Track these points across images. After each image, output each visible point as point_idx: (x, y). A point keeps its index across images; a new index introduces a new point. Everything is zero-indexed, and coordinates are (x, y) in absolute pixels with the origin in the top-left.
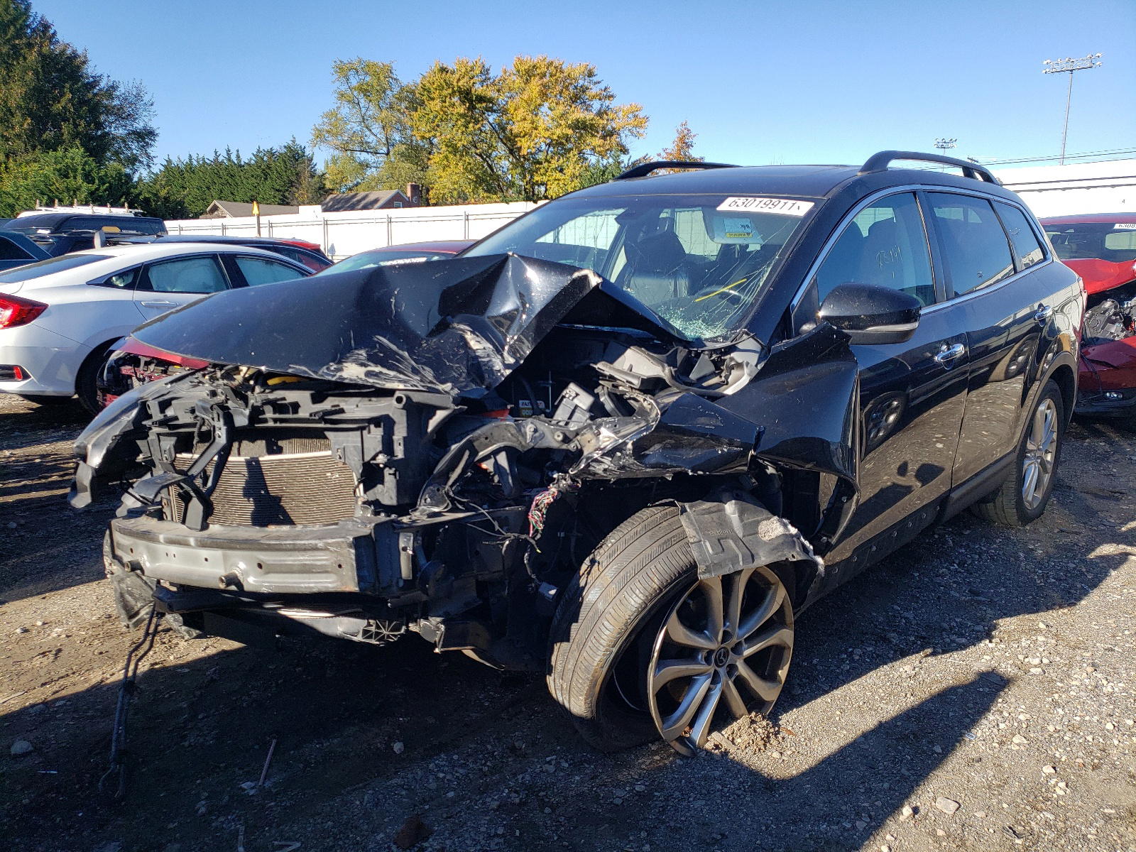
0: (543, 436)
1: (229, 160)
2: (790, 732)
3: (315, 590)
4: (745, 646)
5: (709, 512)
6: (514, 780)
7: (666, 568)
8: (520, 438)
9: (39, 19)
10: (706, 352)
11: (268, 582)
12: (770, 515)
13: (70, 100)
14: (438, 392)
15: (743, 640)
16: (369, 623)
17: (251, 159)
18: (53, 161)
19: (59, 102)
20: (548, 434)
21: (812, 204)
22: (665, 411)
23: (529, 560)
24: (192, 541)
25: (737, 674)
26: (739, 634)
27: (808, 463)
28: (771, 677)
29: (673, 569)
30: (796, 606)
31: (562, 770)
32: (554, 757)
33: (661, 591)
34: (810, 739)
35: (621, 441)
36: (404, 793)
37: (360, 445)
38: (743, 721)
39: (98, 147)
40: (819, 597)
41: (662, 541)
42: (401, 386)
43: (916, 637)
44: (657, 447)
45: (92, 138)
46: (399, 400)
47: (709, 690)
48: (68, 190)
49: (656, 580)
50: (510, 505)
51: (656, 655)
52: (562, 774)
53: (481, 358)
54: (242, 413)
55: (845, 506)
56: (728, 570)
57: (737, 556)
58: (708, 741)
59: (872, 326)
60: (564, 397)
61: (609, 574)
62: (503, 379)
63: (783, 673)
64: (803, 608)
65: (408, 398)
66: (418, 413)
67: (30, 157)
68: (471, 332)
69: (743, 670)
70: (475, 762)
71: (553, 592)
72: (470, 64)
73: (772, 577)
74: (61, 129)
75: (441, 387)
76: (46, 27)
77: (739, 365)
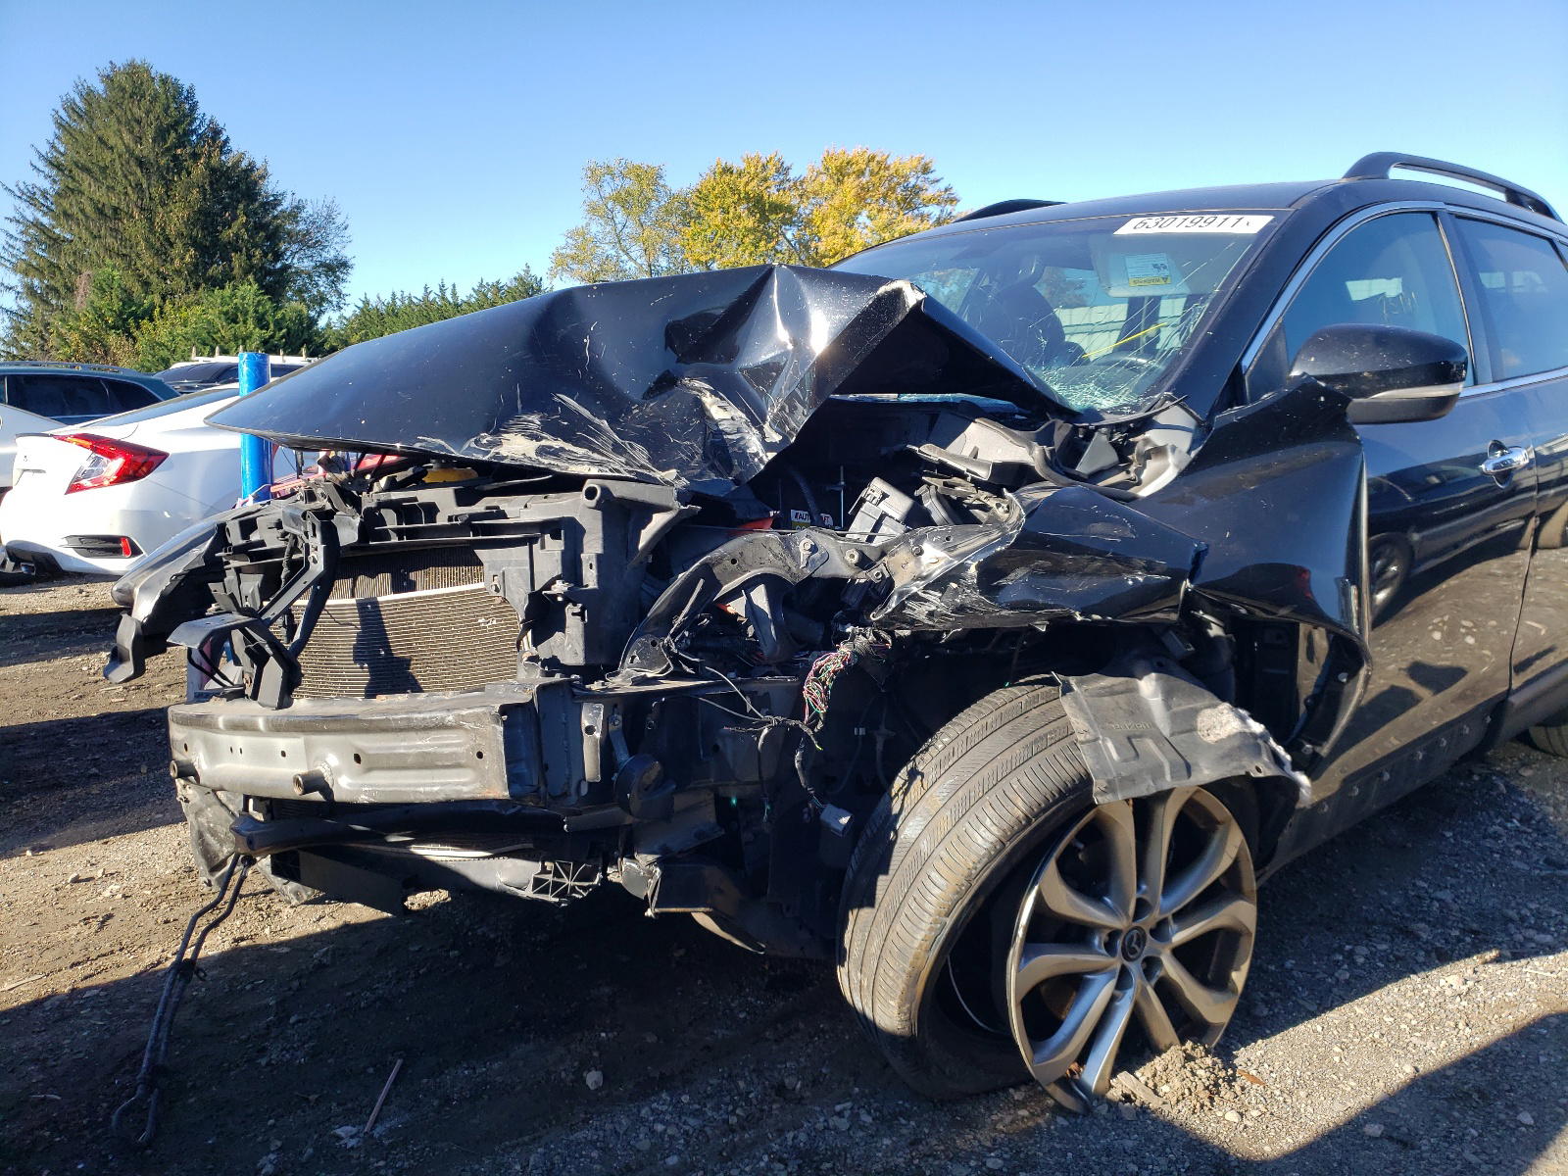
0: (826, 558)
1: (443, 298)
2: (1254, 1080)
3: (441, 797)
4: (1173, 926)
5: (1112, 692)
6: (779, 1141)
7: (1037, 783)
8: (789, 561)
9: (207, 122)
10: (1104, 430)
11: (371, 786)
12: (1217, 701)
13: (245, 225)
14: (654, 481)
15: (1169, 915)
16: (544, 867)
17: (471, 296)
18: (219, 301)
19: (230, 227)
20: (835, 556)
21: (1269, 218)
22: (1032, 511)
23: (802, 763)
24: (261, 724)
25: (1159, 974)
26: (1163, 906)
27: (1281, 606)
28: (1218, 983)
29: (1050, 785)
30: (1259, 865)
31: (862, 1127)
32: (848, 1105)
33: (1029, 821)
34: (1291, 1093)
35: (956, 563)
36: (595, 1154)
37: (528, 567)
38: (1173, 1055)
39: (275, 284)
40: (1297, 853)
41: (1030, 738)
42: (594, 471)
43: (1463, 931)
44: (1020, 573)
45: (269, 273)
46: (591, 494)
47: (1113, 999)
48: (236, 338)
49: (1020, 803)
50: (772, 674)
51: (1021, 933)
52: (861, 1134)
53: (727, 433)
54: (350, 524)
55: (1347, 689)
56: (1145, 789)
57: (1161, 766)
58: (1111, 1086)
59: (1385, 390)
60: (863, 501)
61: (939, 793)
62: (762, 467)
63: (1239, 977)
64: (1270, 870)
65: (605, 490)
66: (622, 516)
67: (191, 298)
68: (712, 392)
69: (1171, 969)
70: (717, 1108)
71: (844, 820)
72: (764, 161)
73: (1219, 810)
74: (231, 261)
75: (658, 475)
76: (216, 132)
77: (1159, 451)
